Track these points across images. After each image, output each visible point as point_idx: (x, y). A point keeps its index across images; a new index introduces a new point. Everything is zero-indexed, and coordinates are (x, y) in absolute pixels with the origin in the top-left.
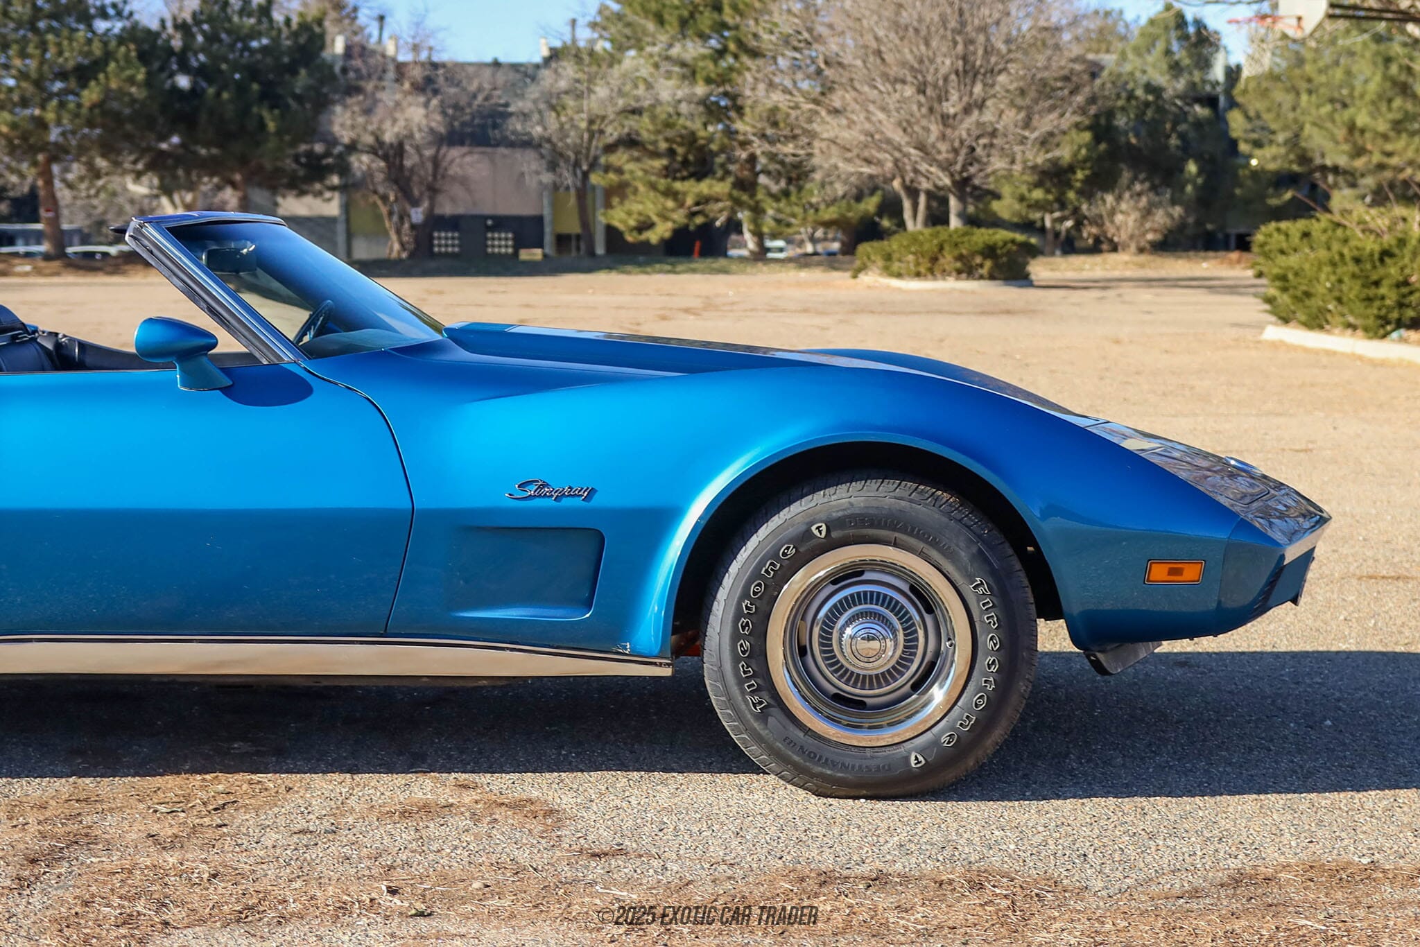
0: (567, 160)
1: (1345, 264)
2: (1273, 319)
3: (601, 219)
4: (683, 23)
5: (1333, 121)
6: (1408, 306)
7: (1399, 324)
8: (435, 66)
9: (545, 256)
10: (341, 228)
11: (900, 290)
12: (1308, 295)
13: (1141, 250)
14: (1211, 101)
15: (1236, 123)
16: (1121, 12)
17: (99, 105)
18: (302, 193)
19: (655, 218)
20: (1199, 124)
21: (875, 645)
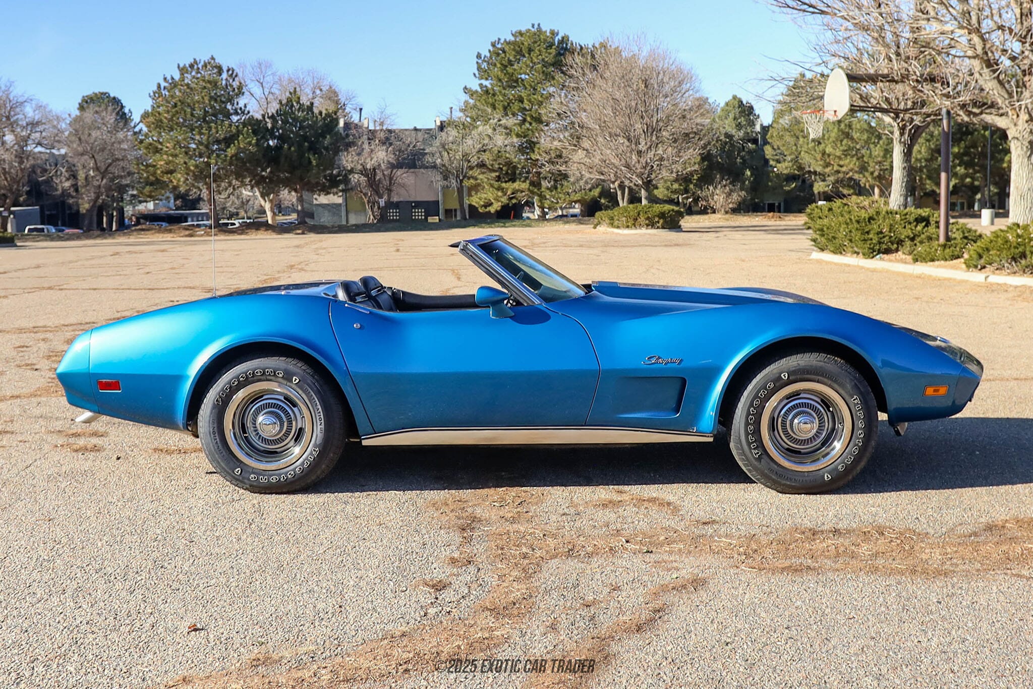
0: (453, 174)
1: (853, 223)
2: (816, 249)
3: (467, 202)
4: (505, 108)
5: (815, 151)
6: (883, 243)
7: (879, 252)
8: (390, 131)
9: (440, 220)
10: (343, 209)
11: (621, 235)
12: (834, 238)
13: (727, 212)
14: (755, 141)
15: (768, 151)
16: (707, 99)
17: (235, 155)
18: (328, 193)
19: (493, 201)
20: (750, 152)
21: (809, 426)
